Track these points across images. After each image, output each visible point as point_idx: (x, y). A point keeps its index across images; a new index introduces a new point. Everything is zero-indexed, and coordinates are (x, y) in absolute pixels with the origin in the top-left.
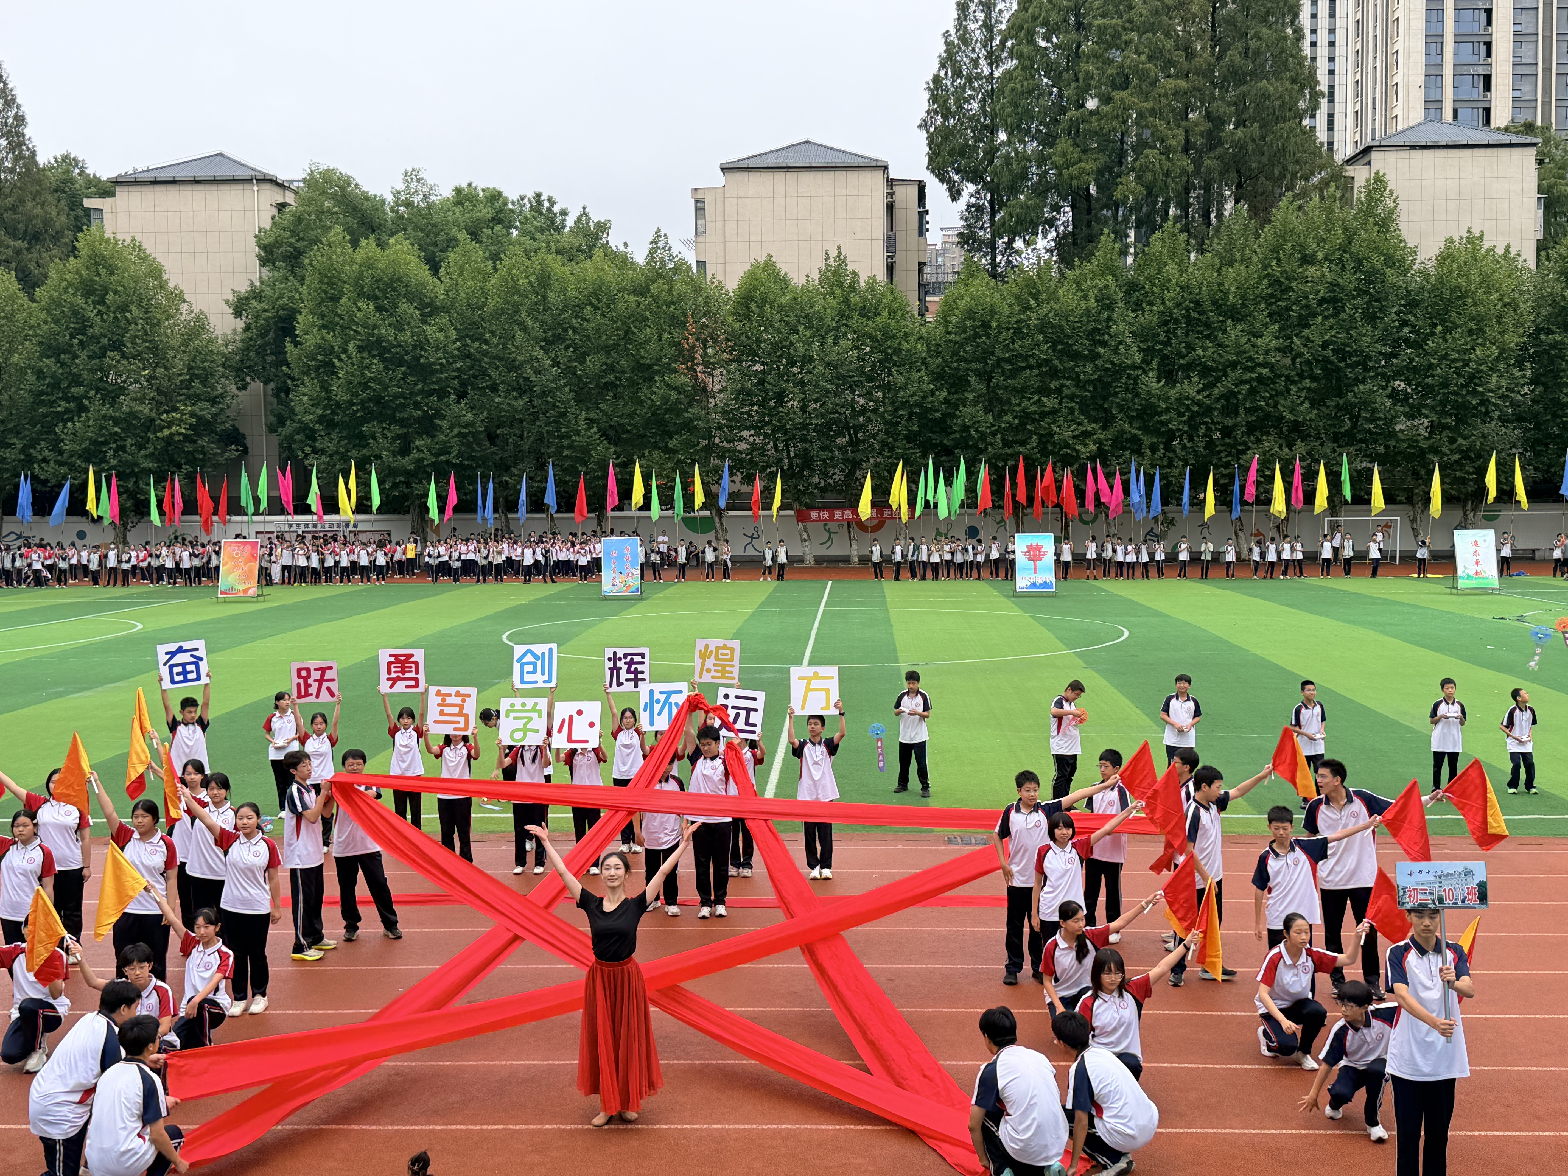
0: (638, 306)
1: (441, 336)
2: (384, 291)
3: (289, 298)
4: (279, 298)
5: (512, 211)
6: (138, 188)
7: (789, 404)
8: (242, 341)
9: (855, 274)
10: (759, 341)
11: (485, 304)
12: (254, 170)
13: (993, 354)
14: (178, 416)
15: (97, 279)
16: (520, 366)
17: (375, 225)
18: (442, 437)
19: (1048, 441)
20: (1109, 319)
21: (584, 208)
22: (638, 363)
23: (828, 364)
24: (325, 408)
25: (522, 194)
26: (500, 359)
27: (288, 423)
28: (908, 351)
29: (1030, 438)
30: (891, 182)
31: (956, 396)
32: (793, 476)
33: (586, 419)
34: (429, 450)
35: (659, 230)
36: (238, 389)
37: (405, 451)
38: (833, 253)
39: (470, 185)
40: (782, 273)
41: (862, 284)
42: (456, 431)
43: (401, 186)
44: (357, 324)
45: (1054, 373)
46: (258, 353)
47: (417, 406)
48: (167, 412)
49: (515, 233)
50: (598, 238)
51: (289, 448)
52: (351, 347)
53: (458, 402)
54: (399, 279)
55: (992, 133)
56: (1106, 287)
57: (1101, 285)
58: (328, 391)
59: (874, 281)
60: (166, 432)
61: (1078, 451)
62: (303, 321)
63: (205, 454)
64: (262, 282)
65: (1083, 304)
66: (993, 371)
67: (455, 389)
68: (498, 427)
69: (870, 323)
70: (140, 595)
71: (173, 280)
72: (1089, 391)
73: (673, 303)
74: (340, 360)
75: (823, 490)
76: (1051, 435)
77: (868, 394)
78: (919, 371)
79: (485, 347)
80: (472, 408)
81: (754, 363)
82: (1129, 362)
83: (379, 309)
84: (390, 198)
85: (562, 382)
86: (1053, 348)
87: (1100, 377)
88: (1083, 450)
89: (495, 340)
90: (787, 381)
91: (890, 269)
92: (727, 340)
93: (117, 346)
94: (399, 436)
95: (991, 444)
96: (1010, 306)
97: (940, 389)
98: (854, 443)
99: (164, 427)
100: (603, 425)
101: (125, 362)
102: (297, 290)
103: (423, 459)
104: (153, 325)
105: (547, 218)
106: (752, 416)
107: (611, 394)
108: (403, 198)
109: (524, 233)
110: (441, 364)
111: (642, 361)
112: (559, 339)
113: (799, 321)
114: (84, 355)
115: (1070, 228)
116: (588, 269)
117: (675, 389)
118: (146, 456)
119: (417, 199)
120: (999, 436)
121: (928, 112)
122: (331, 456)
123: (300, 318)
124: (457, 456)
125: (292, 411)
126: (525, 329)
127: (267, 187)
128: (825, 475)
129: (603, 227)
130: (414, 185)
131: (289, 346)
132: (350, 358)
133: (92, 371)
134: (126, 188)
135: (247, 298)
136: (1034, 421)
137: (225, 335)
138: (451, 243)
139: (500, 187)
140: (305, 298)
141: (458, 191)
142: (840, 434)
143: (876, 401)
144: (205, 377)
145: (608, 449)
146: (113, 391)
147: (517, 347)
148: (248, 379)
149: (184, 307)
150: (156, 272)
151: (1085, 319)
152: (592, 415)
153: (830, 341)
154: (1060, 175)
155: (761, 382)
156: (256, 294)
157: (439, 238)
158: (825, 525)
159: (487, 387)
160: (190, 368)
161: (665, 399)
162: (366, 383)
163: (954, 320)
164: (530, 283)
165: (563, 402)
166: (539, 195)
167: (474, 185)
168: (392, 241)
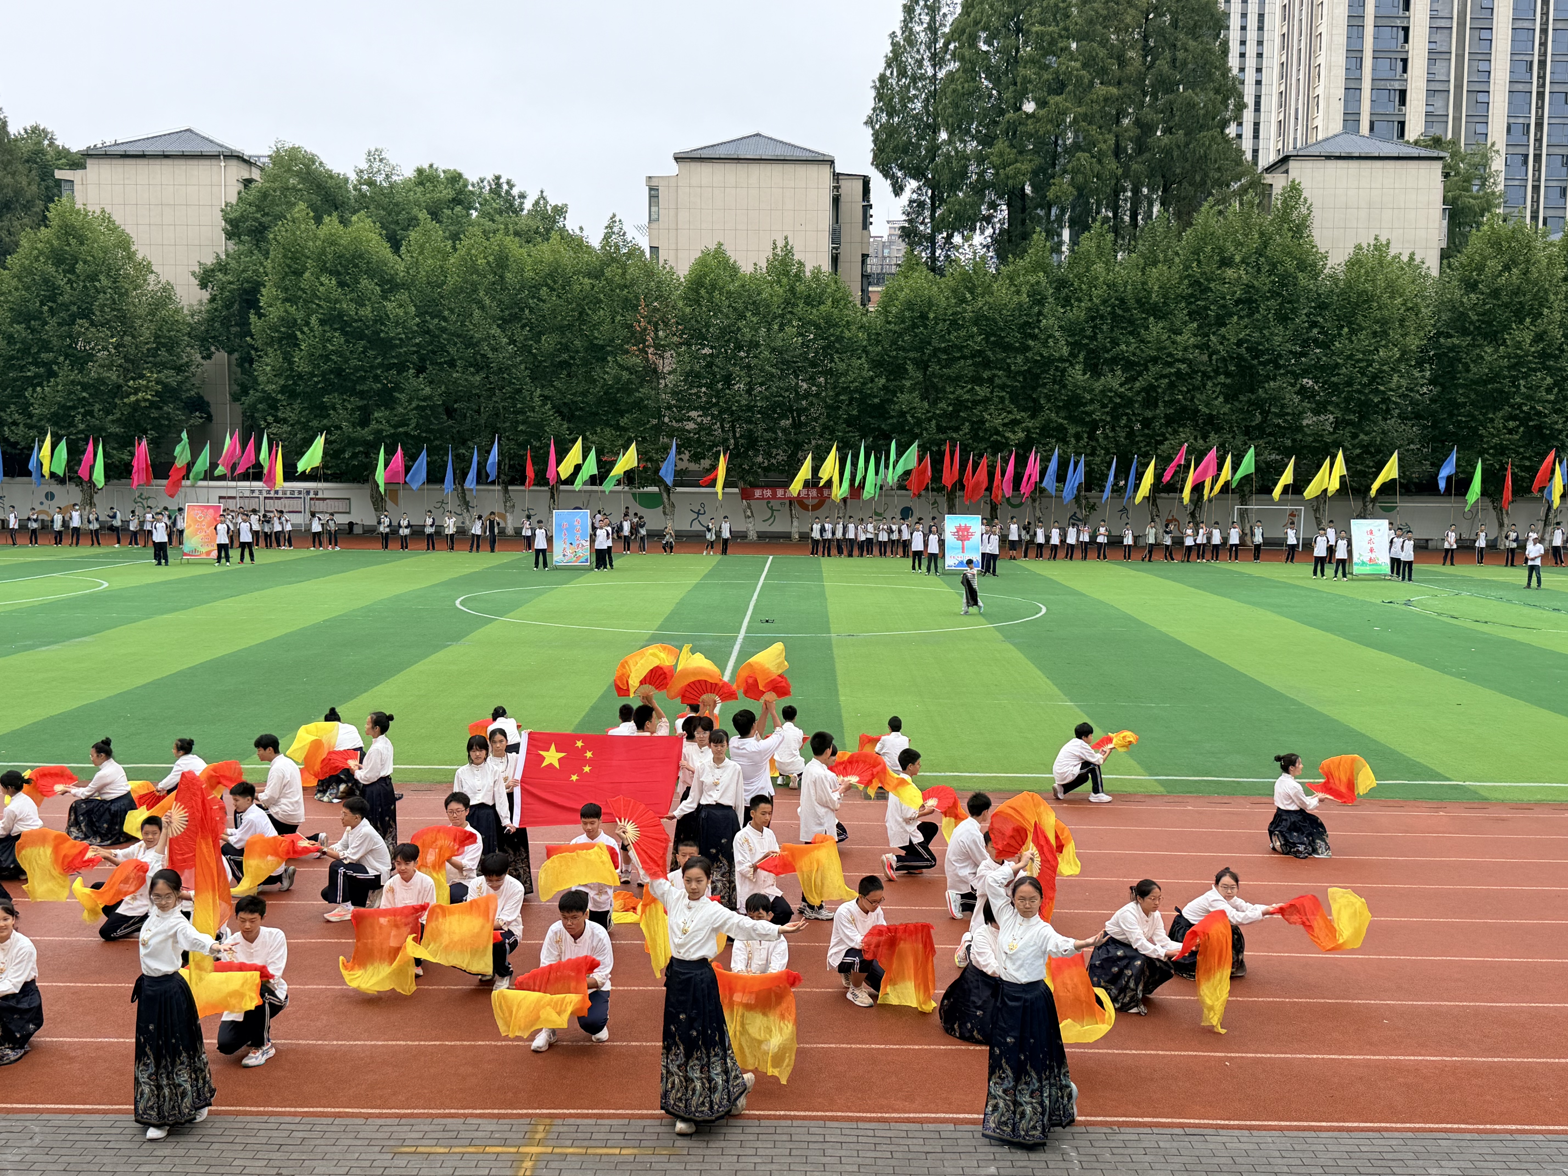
0: (592, 289)
1: (401, 312)
2: (346, 268)
3: (254, 271)
4: (243, 271)
5: (472, 193)
6: (108, 161)
7: (736, 387)
8: (208, 311)
9: (801, 264)
10: (708, 326)
11: (444, 283)
12: (221, 146)
13: (929, 343)
14: (145, 382)
15: (67, 248)
16: (477, 344)
17: (338, 202)
18: (401, 410)
19: (979, 428)
20: (1040, 313)
21: (542, 192)
22: (592, 343)
23: (773, 350)
24: (287, 378)
25: (482, 177)
26: (459, 336)
27: (251, 392)
28: (849, 339)
29: (963, 424)
30: (837, 176)
31: (894, 383)
32: (738, 455)
33: (541, 396)
34: (388, 422)
35: (614, 216)
36: (203, 358)
37: (364, 422)
38: (780, 243)
39: (431, 166)
40: (732, 261)
41: (808, 274)
42: (414, 405)
43: (364, 166)
44: (320, 299)
45: (987, 364)
46: (222, 324)
47: (376, 378)
48: (134, 379)
49: (474, 214)
50: (555, 222)
51: (252, 417)
52: (313, 320)
53: (418, 377)
54: (361, 256)
55: (934, 132)
56: (1038, 283)
57: (1033, 281)
58: (290, 363)
59: (819, 271)
60: (133, 398)
61: (1007, 438)
62: (267, 294)
63: (170, 420)
64: (227, 255)
65: (1016, 299)
66: (929, 360)
67: (414, 364)
68: (456, 402)
69: (814, 311)
70: (106, 555)
71: (141, 251)
72: (1019, 382)
73: (626, 287)
74: (303, 332)
75: (766, 470)
76: (982, 422)
77: (811, 380)
78: (860, 358)
79: (443, 324)
80: (431, 383)
81: (703, 346)
82: (1057, 355)
83: (341, 284)
84: (353, 177)
85: (518, 359)
86: (987, 339)
87: (1029, 368)
88: (1012, 437)
89: (454, 318)
90: (735, 365)
91: (835, 260)
92: (678, 323)
93: (86, 314)
94: (359, 408)
95: (926, 429)
96: (947, 299)
97: (879, 376)
98: (797, 425)
99: (131, 394)
100: (557, 402)
101: (93, 330)
102: (261, 264)
103: (382, 430)
104: (121, 295)
105: (506, 201)
106: (700, 397)
107: (565, 372)
108: (366, 177)
109: (483, 214)
110: (401, 339)
111: (595, 342)
112: (515, 318)
113: (746, 308)
114: (53, 322)
115: (1006, 226)
116: (545, 251)
117: (627, 369)
118: (113, 421)
119: (379, 179)
120: (934, 422)
121: (874, 109)
122: (292, 425)
123: (264, 291)
124: (415, 428)
125: (255, 381)
126: (482, 308)
127: (234, 163)
128: (768, 455)
129: (560, 211)
130: (376, 164)
131: (253, 318)
132: (312, 330)
133: (62, 337)
134: (96, 161)
135: (213, 270)
136: (967, 408)
137: (191, 305)
138: (413, 222)
139: (460, 169)
140: (269, 270)
141: (420, 171)
142: (783, 416)
143: (819, 386)
144: (171, 345)
145: (561, 425)
146: (81, 358)
147: (474, 325)
148: (213, 349)
149: (151, 278)
150: (125, 243)
151: (1017, 313)
152: (546, 392)
153: (776, 327)
154: (997, 174)
155: (710, 365)
156: (221, 267)
157: (401, 217)
158: (768, 503)
159: (445, 362)
160: (157, 337)
161: (617, 379)
162: (327, 356)
163: (894, 310)
164: (488, 263)
165: (518, 379)
166: (498, 178)
167: (435, 166)
168: (354, 218)
